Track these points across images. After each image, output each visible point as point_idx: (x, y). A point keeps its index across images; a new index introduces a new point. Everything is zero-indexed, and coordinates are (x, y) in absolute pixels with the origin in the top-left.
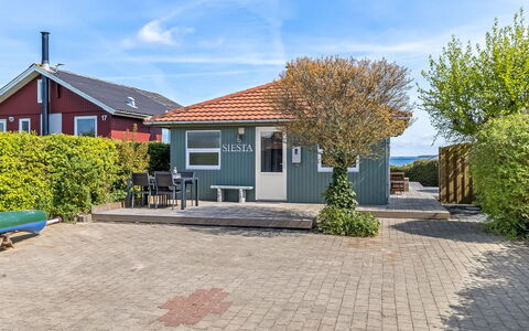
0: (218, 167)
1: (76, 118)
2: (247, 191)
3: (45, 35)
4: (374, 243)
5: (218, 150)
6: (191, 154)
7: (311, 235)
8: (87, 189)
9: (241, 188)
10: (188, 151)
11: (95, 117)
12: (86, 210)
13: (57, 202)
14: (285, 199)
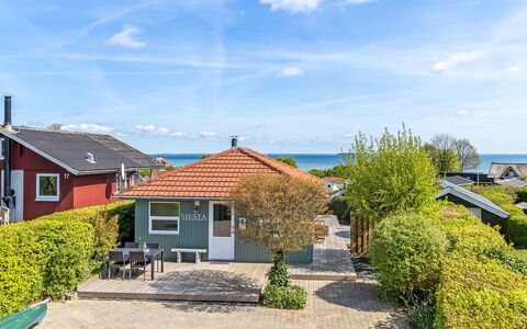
0: (177, 232)
1: (38, 175)
2: (202, 254)
3: (8, 101)
4: (304, 316)
5: (177, 218)
6: (153, 221)
7: (258, 309)
8: (72, 271)
9: (197, 251)
10: (151, 218)
11: (58, 175)
12: (72, 288)
13: (47, 283)
14: (233, 258)
